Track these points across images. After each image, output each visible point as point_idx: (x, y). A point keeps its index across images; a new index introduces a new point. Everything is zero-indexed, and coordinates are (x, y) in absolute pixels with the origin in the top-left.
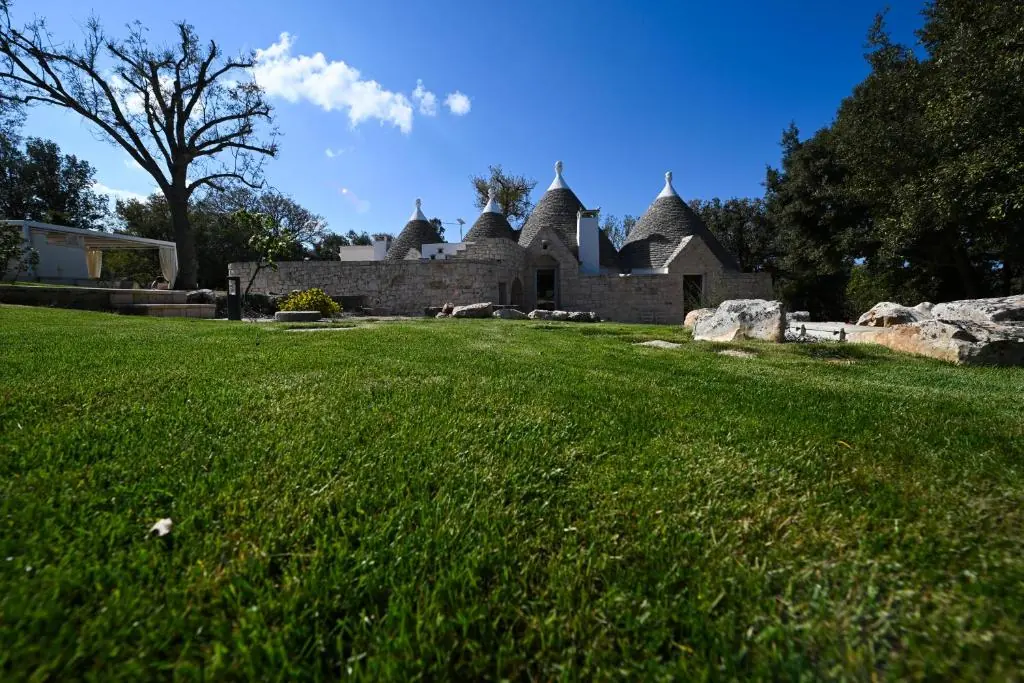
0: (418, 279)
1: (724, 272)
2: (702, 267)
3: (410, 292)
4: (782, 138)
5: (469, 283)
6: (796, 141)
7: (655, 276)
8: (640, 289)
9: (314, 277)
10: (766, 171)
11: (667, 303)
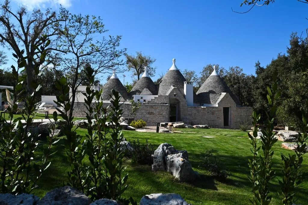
1: (236, 107)
2: (230, 105)
3: (140, 115)
4: (255, 65)
5: (161, 113)
7: (213, 107)
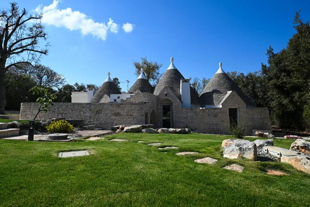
0: (108, 111)
1: (247, 107)
2: (237, 105)
3: (104, 117)
4: (266, 52)
5: (131, 113)
6: (273, 53)
7: (216, 109)
8: (209, 115)
9: (60, 110)
10: (261, 65)
11: (222, 121)
